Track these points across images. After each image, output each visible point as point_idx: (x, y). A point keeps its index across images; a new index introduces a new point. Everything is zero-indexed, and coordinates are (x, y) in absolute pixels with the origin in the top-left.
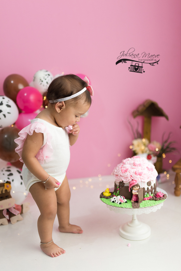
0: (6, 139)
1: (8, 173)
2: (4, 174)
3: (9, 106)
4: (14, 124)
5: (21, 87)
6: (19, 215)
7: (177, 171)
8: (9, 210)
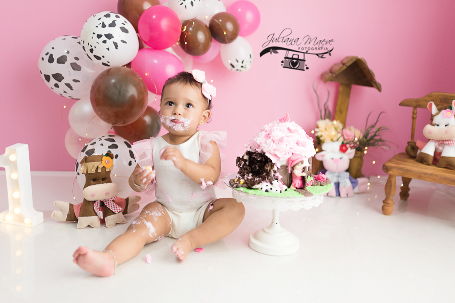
0: (114, 84)
1: (110, 144)
2: (102, 145)
3: (125, 30)
4: (129, 65)
5: (147, 6)
6: (121, 213)
7: (390, 172)
8: (105, 203)
